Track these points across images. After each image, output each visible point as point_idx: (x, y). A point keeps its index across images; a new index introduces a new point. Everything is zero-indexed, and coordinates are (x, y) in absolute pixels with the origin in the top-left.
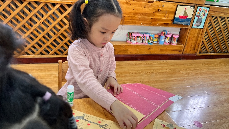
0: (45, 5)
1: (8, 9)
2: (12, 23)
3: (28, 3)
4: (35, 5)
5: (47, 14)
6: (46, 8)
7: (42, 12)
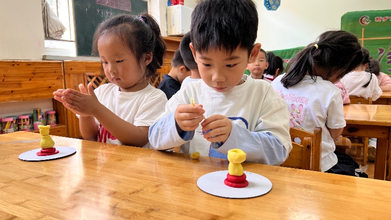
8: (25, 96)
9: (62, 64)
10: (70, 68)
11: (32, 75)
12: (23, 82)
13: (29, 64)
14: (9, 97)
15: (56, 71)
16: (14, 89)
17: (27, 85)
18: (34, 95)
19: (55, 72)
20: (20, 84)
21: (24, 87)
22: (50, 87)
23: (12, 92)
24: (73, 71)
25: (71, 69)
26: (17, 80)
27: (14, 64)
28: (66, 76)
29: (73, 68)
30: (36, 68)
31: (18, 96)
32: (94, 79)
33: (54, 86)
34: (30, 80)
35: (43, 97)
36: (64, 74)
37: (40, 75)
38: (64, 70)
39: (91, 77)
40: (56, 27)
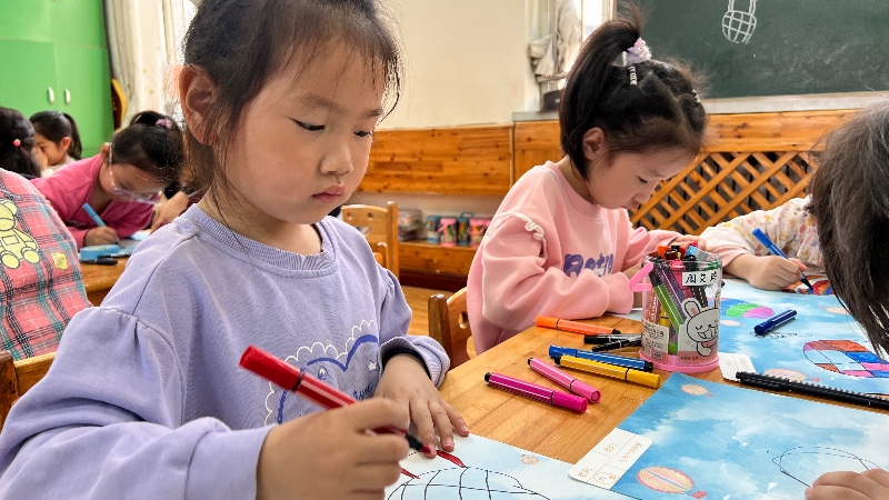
0: (793, 160)
1: (696, 176)
2: (700, 214)
3: (746, 157)
4: (764, 162)
5: (796, 183)
6: (795, 167)
7: (782, 178)
8: (447, 186)
9: (510, 131)
10: (528, 136)
11: (459, 152)
12: (445, 164)
13: (454, 133)
14: (427, 185)
15: (500, 144)
16: (432, 174)
17: (451, 169)
18: (459, 186)
19: (497, 146)
20: (440, 167)
21: (447, 172)
22: (486, 175)
23: (430, 178)
24: (531, 143)
25: (529, 140)
26: (438, 159)
27: (433, 133)
28: (517, 154)
29: (533, 137)
30: (464, 139)
31: (437, 186)
33: (494, 172)
34: (455, 160)
35: (472, 190)
36: (514, 150)
37: (471, 151)
38: (513, 142)
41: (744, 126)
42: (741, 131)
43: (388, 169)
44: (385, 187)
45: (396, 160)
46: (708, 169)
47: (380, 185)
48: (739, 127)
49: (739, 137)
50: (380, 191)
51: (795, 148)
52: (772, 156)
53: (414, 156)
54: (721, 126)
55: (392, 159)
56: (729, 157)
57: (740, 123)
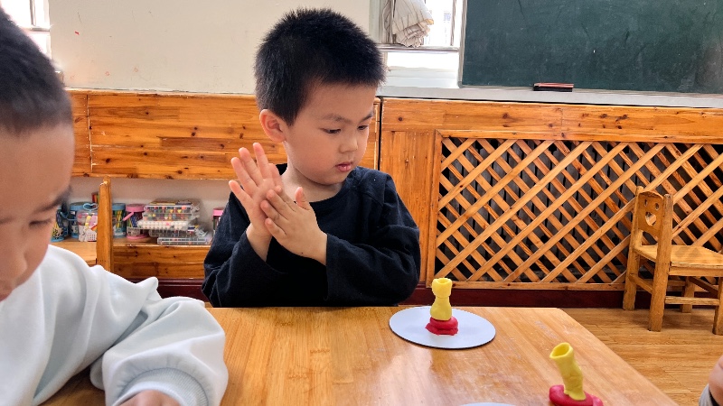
10: (399, 115)
24: (402, 123)
25: (400, 119)
28: (384, 135)
29: (405, 116)
32: (466, 146)
38: (379, 122)
39: (457, 142)
40: (405, 19)
41: (625, 117)
42: (622, 122)
43: (186, 148)
44: (180, 172)
45: (199, 135)
46: (589, 158)
47: (171, 170)
48: (621, 118)
49: (620, 128)
50: (170, 177)
51: (666, 140)
52: (645, 147)
53: (231, 131)
54: (604, 116)
55: (193, 134)
56: (609, 146)
57: (622, 115)
